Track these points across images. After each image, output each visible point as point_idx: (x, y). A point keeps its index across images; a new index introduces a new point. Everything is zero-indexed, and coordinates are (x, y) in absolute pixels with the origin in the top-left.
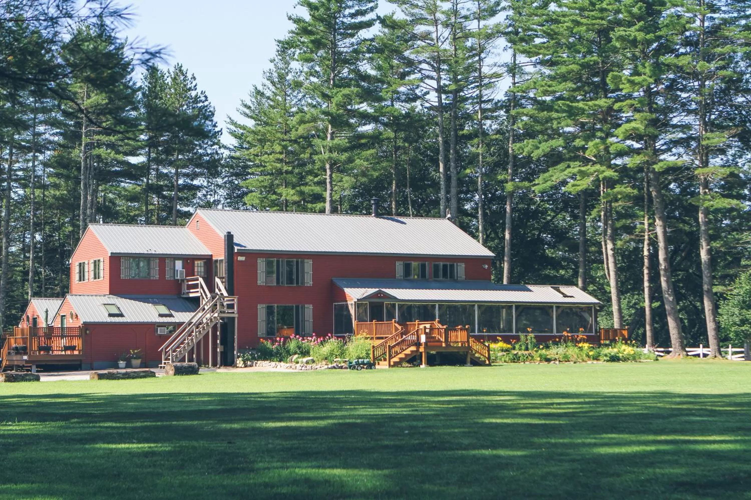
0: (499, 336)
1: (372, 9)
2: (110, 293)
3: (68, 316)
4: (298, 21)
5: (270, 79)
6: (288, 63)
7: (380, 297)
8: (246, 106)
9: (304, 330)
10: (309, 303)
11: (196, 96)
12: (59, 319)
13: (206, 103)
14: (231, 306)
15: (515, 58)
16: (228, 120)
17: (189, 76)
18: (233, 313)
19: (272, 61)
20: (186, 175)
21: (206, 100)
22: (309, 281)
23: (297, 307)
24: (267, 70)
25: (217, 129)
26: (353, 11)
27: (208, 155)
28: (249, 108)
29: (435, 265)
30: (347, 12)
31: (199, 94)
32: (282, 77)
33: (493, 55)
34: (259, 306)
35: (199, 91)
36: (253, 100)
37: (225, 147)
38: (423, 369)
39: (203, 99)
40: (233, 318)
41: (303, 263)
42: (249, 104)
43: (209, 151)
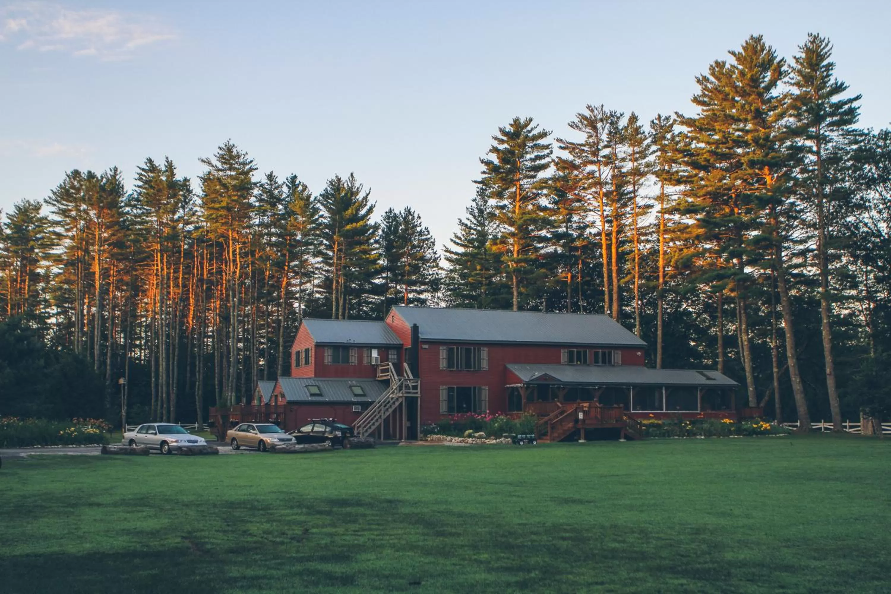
0: (652, 413)
1: (548, 155)
2: (315, 376)
3: (279, 396)
4: (488, 163)
5: (472, 213)
6: (486, 202)
7: (546, 380)
8: (457, 237)
9: (480, 408)
10: (485, 385)
11: (421, 230)
12: (273, 399)
13: (429, 236)
14: (415, 388)
15: (663, 189)
16: (444, 249)
17: (416, 215)
18: (417, 393)
19: (474, 200)
20: (415, 291)
21: (429, 234)
22: (485, 365)
23: (475, 388)
24: (469, 206)
25: (437, 256)
26: (533, 156)
27: (430, 275)
28: (460, 239)
29: (595, 352)
30: (528, 156)
31: (423, 229)
32: (481, 211)
33: (645, 187)
34: (441, 387)
35: (423, 227)
36: (464, 233)
37: (442, 269)
38: (582, 444)
39: (426, 233)
40: (417, 398)
41: (479, 350)
42: (460, 235)
43: (431, 272)
